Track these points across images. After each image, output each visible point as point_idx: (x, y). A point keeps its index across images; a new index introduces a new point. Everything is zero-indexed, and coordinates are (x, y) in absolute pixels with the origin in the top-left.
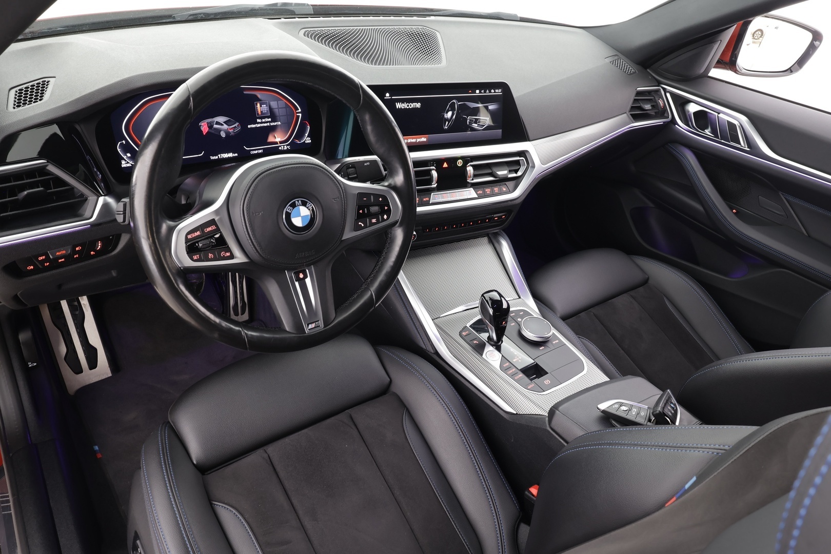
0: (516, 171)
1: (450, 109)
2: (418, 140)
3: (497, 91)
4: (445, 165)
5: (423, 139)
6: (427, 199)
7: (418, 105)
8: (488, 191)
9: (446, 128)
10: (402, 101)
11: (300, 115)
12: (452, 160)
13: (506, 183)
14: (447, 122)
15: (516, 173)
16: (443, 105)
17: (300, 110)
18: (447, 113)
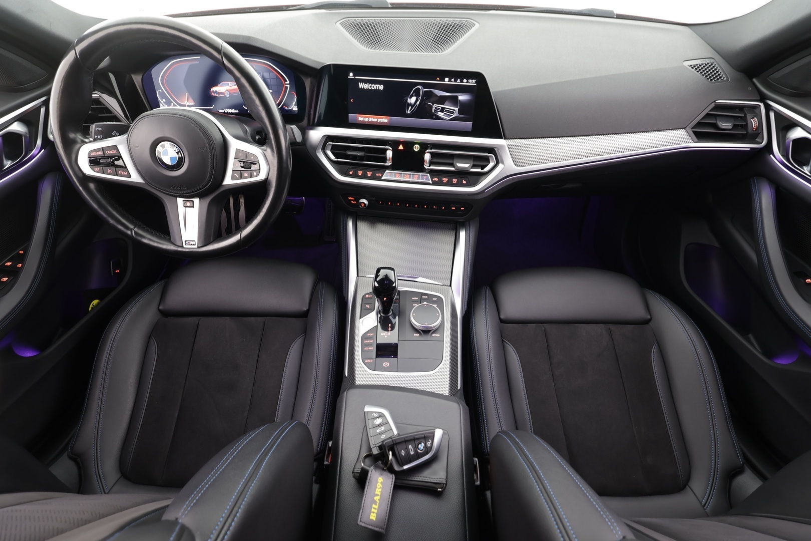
0: (483, 167)
1: (414, 94)
2: (379, 120)
3: (470, 81)
4: (401, 147)
5: (384, 120)
6: (380, 175)
7: (381, 87)
8: (445, 180)
9: (409, 112)
10: (366, 81)
11: (289, 86)
12: (409, 144)
13: (469, 176)
14: (410, 107)
15: (482, 169)
16: (407, 89)
17: (288, 82)
18: (411, 98)
